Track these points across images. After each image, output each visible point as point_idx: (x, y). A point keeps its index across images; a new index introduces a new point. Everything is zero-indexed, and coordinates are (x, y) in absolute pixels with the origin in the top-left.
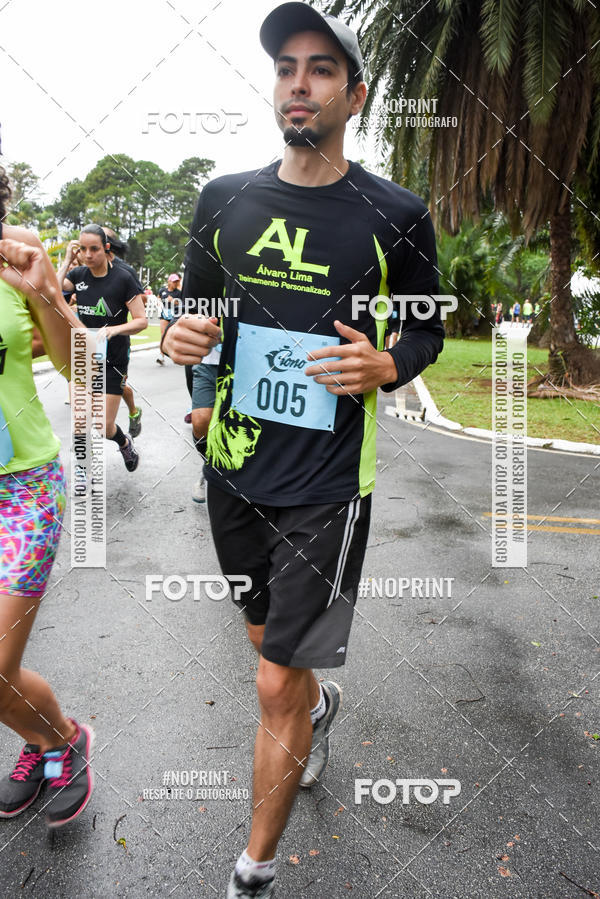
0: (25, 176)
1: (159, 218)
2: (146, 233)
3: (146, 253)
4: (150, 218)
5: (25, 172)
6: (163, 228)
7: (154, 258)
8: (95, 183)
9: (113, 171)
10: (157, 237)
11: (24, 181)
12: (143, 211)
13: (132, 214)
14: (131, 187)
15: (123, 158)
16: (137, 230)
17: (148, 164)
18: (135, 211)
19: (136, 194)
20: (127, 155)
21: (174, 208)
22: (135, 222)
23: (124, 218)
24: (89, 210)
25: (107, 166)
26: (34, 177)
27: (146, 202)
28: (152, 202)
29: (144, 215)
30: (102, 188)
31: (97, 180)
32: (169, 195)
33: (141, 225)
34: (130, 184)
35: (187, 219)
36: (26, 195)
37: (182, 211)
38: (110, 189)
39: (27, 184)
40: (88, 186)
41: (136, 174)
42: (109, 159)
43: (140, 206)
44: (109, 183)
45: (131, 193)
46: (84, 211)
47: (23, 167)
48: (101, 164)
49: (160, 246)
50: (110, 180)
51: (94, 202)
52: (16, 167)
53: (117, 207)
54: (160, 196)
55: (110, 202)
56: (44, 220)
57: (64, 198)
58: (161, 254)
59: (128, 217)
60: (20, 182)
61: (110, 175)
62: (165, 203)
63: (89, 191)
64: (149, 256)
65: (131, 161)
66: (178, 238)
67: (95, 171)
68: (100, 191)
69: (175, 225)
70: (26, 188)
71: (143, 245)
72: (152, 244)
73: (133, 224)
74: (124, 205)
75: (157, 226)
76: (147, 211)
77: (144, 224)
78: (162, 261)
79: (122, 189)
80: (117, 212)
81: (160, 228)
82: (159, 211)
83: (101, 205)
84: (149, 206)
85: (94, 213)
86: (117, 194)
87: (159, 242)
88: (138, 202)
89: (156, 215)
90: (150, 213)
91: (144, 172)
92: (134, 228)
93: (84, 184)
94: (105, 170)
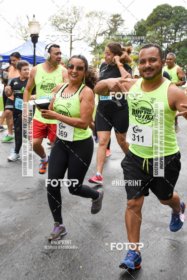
0: (118, 20)
1: (183, 36)
2: (176, 45)
4: (179, 36)
5: (118, 18)
6: (185, 41)
8: (151, 21)
9: (161, 13)
10: (182, 46)
11: (118, 23)
12: (175, 33)
13: (169, 35)
14: (169, 21)
15: (166, 6)
17: (180, 8)
18: (171, 33)
20: (168, 4)
22: (171, 39)
23: (165, 38)
24: (148, 35)
25: (158, 11)
26: (122, 21)
27: (177, 28)
28: (180, 28)
29: (176, 35)
30: (155, 23)
31: (152, 19)
33: (173, 41)
34: (169, 19)
36: (118, 29)
38: (159, 23)
39: (119, 24)
40: (148, 22)
41: (173, 14)
42: (159, 7)
43: (174, 31)
44: (158, 20)
45: (170, 24)
46: (145, 36)
47: (118, 16)
48: (155, 10)
50: (159, 18)
51: (150, 30)
53: (162, 32)
54: (184, 24)
55: (158, 30)
56: (126, 41)
57: (136, 30)
59: (167, 37)
60: (116, 23)
61: (159, 16)
63: (148, 25)
65: (170, 7)
67: (152, 15)
68: (154, 24)
70: (119, 26)
73: (169, 40)
74: (165, 30)
75: (182, 40)
76: (177, 33)
77: (175, 40)
79: (165, 23)
80: (162, 35)
82: (183, 32)
83: (154, 32)
84: (178, 30)
85: (150, 36)
86: (162, 26)
87: (183, 48)
88: (173, 28)
90: (179, 34)
91: (177, 12)
92: (170, 42)
93: (146, 22)
94: (157, 13)
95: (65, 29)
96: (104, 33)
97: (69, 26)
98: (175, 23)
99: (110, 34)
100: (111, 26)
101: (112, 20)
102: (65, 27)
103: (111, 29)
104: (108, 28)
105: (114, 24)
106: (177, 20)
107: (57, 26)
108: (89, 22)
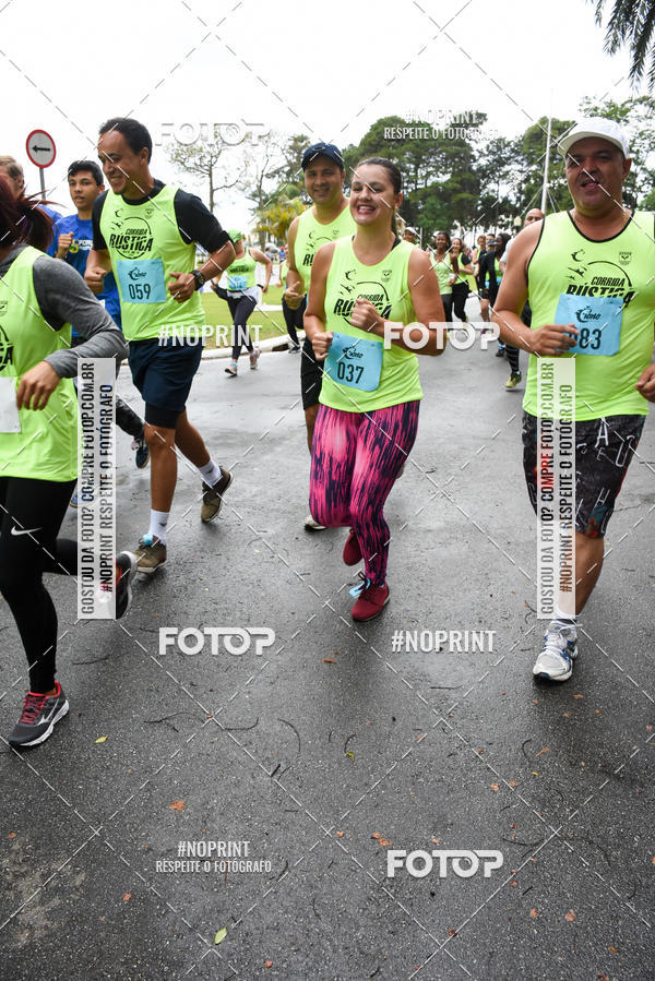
1: (431, 177)
2: (419, 193)
3: (419, 212)
4: (422, 177)
5: (303, 144)
6: (436, 185)
7: (426, 216)
8: (367, 147)
10: (429, 195)
12: (416, 171)
14: (403, 148)
15: (395, 120)
16: (410, 190)
18: (407, 171)
19: (408, 155)
20: (398, 116)
21: (446, 166)
22: (408, 182)
25: (380, 130)
27: (418, 162)
28: (424, 161)
29: (416, 175)
31: (370, 144)
32: (440, 152)
33: (413, 186)
35: (458, 176)
37: (454, 167)
38: (383, 151)
40: (362, 151)
42: (380, 122)
43: (412, 166)
44: (382, 146)
48: (373, 128)
49: (432, 205)
52: (296, 140)
54: (432, 154)
58: (433, 213)
62: (437, 161)
63: (363, 154)
64: (421, 216)
65: (402, 122)
66: (450, 195)
67: (368, 136)
69: (447, 182)
71: (416, 205)
72: (424, 203)
75: (429, 184)
76: (419, 170)
77: (417, 184)
78: (435, 220)
79: (394, 151)
81: (431, 187)
82: (431, 169)
84: (421, 166)
87: (431, 200)
88: (410, 162)
89: (429, 174)
90: (422, 172)
92: (407, 188)
93: (358, 149)
94: (378, 133)
95: (197, 168)
96: (277, 172)
97: (206, 161)
98: (413, 152)
99: (288, 174)
100: (290, 157)
101: (291, 148)
102: (198, 162)
103: (290, 163)
104: (285, 163)
105: (296, 155)
106: (417, 146)
107: (182, 163)
108: (245, 151)
